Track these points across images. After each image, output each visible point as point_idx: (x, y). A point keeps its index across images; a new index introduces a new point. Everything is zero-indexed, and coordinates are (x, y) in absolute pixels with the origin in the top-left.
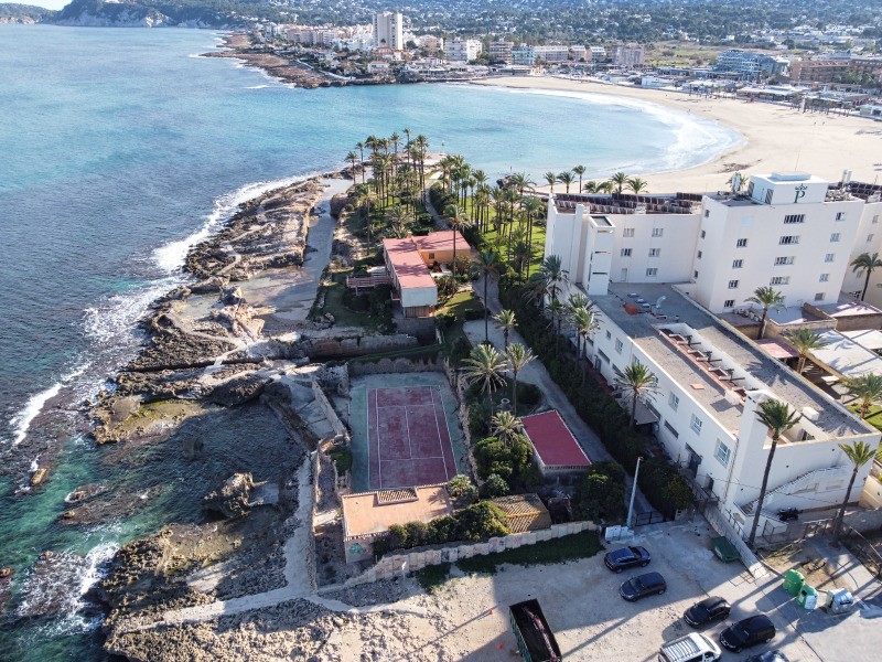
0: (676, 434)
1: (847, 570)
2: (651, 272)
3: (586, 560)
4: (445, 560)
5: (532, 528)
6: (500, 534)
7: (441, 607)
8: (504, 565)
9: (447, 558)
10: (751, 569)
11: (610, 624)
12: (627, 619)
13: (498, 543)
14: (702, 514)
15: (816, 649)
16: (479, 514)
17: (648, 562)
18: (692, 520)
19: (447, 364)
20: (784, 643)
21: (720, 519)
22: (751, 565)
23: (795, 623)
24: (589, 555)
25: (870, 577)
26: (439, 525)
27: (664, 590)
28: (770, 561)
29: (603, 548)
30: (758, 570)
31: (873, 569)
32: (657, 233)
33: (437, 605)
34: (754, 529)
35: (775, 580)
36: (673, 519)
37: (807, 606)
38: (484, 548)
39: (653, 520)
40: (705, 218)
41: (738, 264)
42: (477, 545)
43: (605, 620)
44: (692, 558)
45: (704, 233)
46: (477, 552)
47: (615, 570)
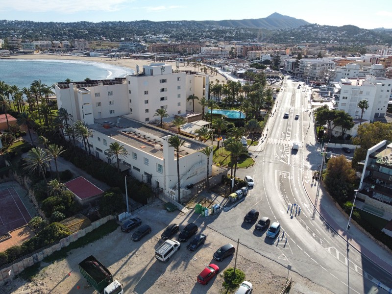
0: (139, 170)
1: (215, 199)
2: (111, 112)
3: (112, 233)
4: (36, 262)
5: (82, 228)
6: (65, 236)
7: (39, 285)
8: (71, 251)
9: (37, 259)
10: (182, 210)
11: (131, 254)
12: (138, 249)
13: (65, 242)
14: (158, 198)
15: (213, 228)
16: (51, 230)
17: (141, 223)
18: (154, 201)
19: (16, 175)
20: (202, 231)
21: (165, 197)
22: (182, 209)
23: (203, 223)
24: (113, 230)
25: (223, 198)
26: (27, 244)
27: (151, 231)
28: (188, 205)
29: (119, 225)
30: (185, 210)
31: (223, 195)
32: (110, 93)
33: (37, 285)
34: (179, 194)
35: (192, 211)
36: (146, 203)
37: (206, 215)
38: (57, 247)
39: (138, 207)
40: (129, 85)
41: (147, 102)
42: (54, 246)
43: (128, 253)
44: (159, 215)
45: (130, 91)
46: (54, 250)
47: (127, 231)
